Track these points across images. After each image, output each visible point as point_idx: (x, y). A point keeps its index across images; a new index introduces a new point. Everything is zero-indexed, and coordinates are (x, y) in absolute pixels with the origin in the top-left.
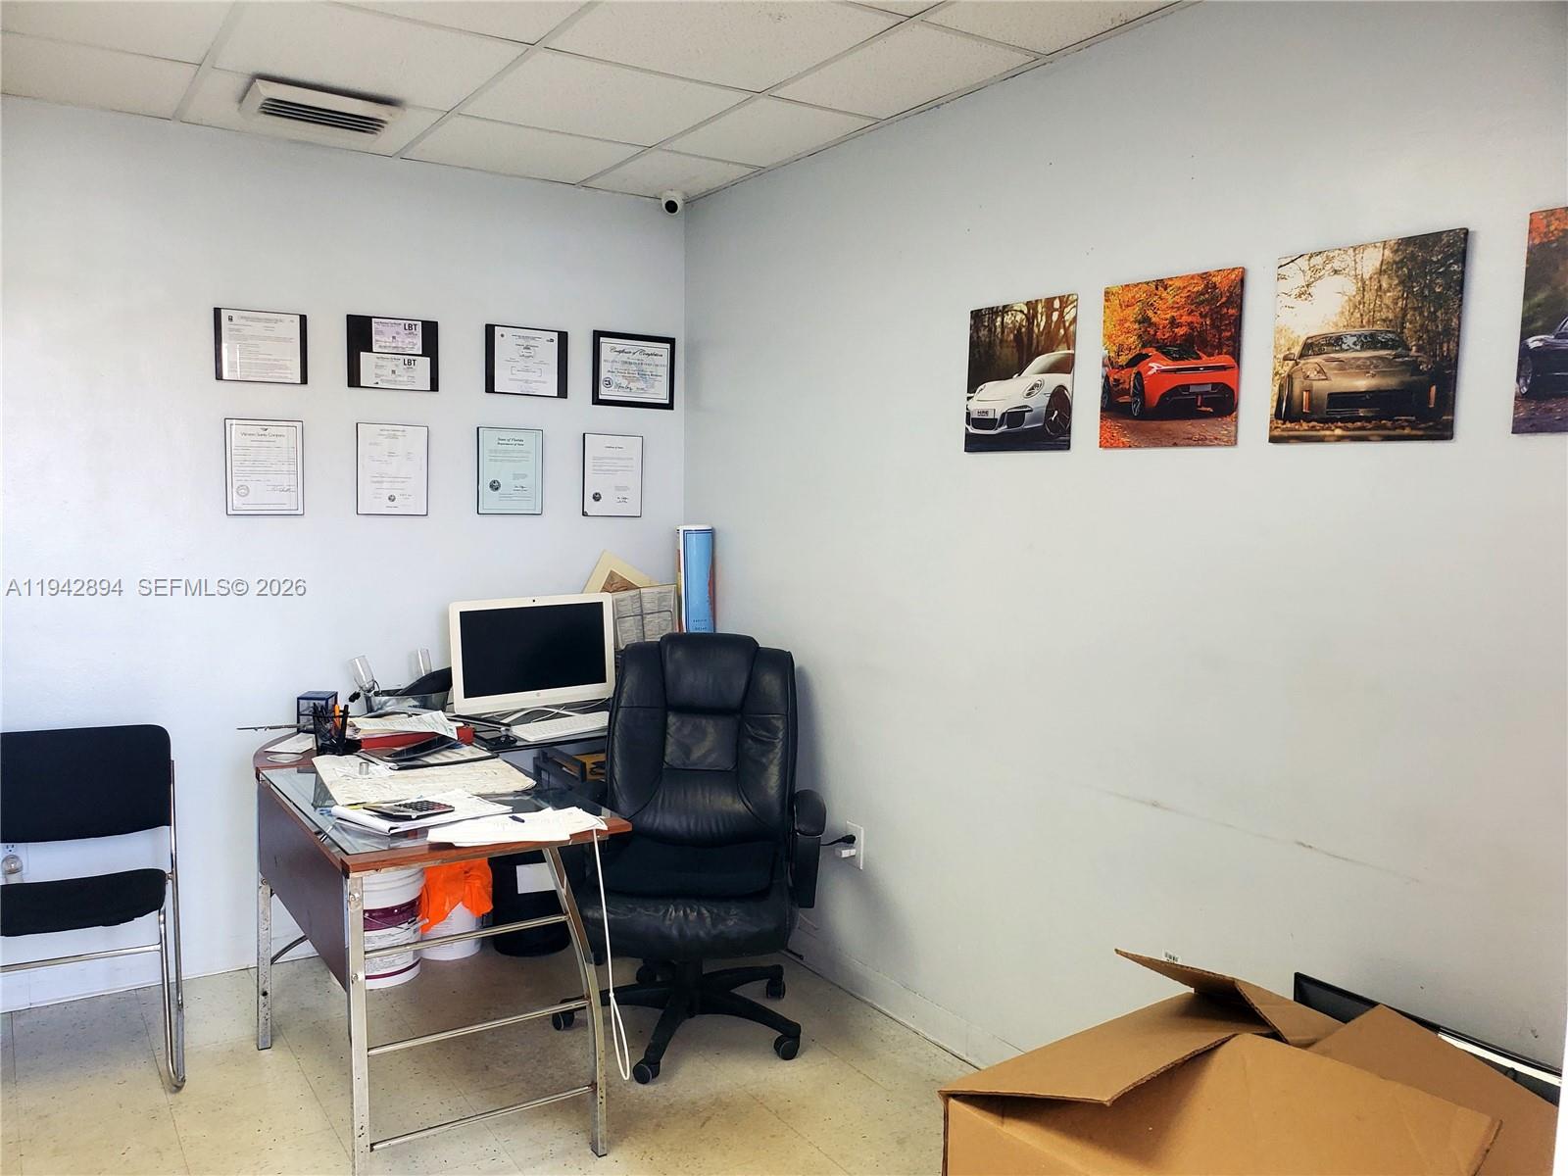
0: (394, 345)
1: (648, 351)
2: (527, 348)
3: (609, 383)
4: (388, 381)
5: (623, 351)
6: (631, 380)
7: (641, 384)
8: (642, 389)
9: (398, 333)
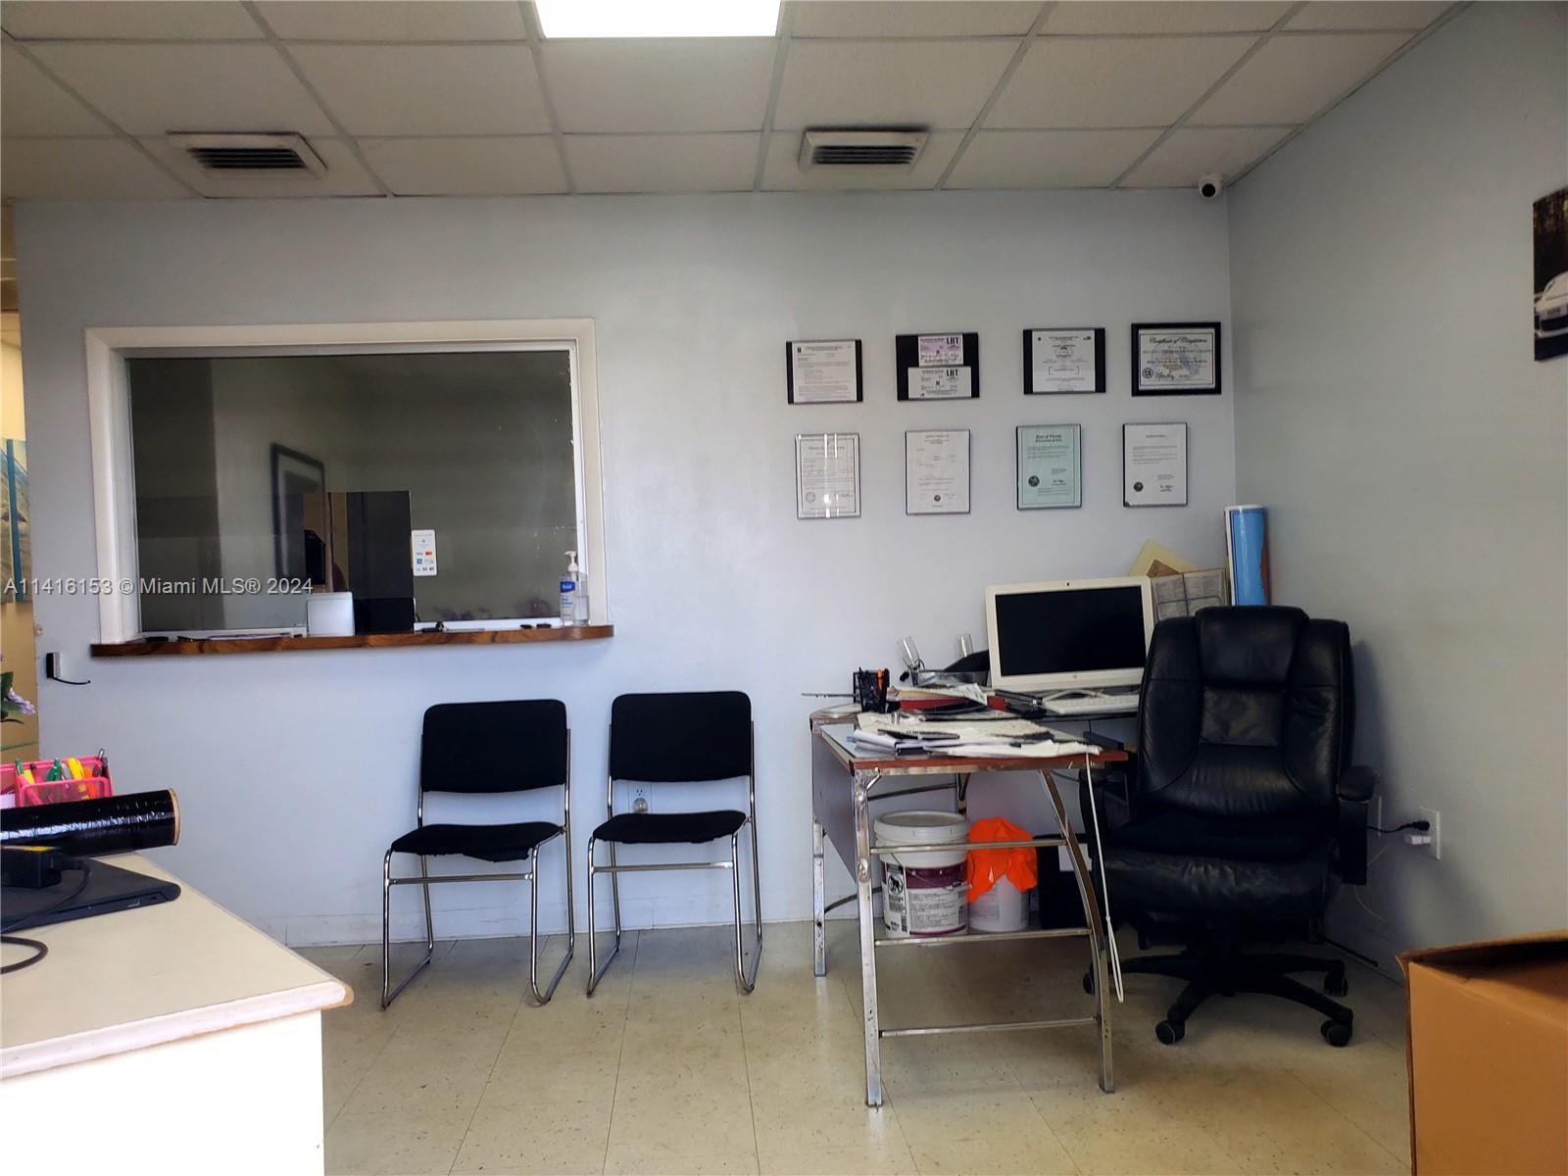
0: (938, 358)
1: (1189, 337)
2: (1064, 348)
3: (1149, 373)
4: (934, 392)
5: (1164, 341)
6: (1173, 368)
7: (1184, 372)
8: (1185, 376)
9: (941, 347)
